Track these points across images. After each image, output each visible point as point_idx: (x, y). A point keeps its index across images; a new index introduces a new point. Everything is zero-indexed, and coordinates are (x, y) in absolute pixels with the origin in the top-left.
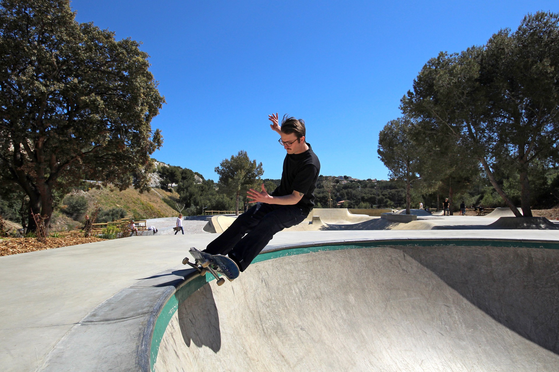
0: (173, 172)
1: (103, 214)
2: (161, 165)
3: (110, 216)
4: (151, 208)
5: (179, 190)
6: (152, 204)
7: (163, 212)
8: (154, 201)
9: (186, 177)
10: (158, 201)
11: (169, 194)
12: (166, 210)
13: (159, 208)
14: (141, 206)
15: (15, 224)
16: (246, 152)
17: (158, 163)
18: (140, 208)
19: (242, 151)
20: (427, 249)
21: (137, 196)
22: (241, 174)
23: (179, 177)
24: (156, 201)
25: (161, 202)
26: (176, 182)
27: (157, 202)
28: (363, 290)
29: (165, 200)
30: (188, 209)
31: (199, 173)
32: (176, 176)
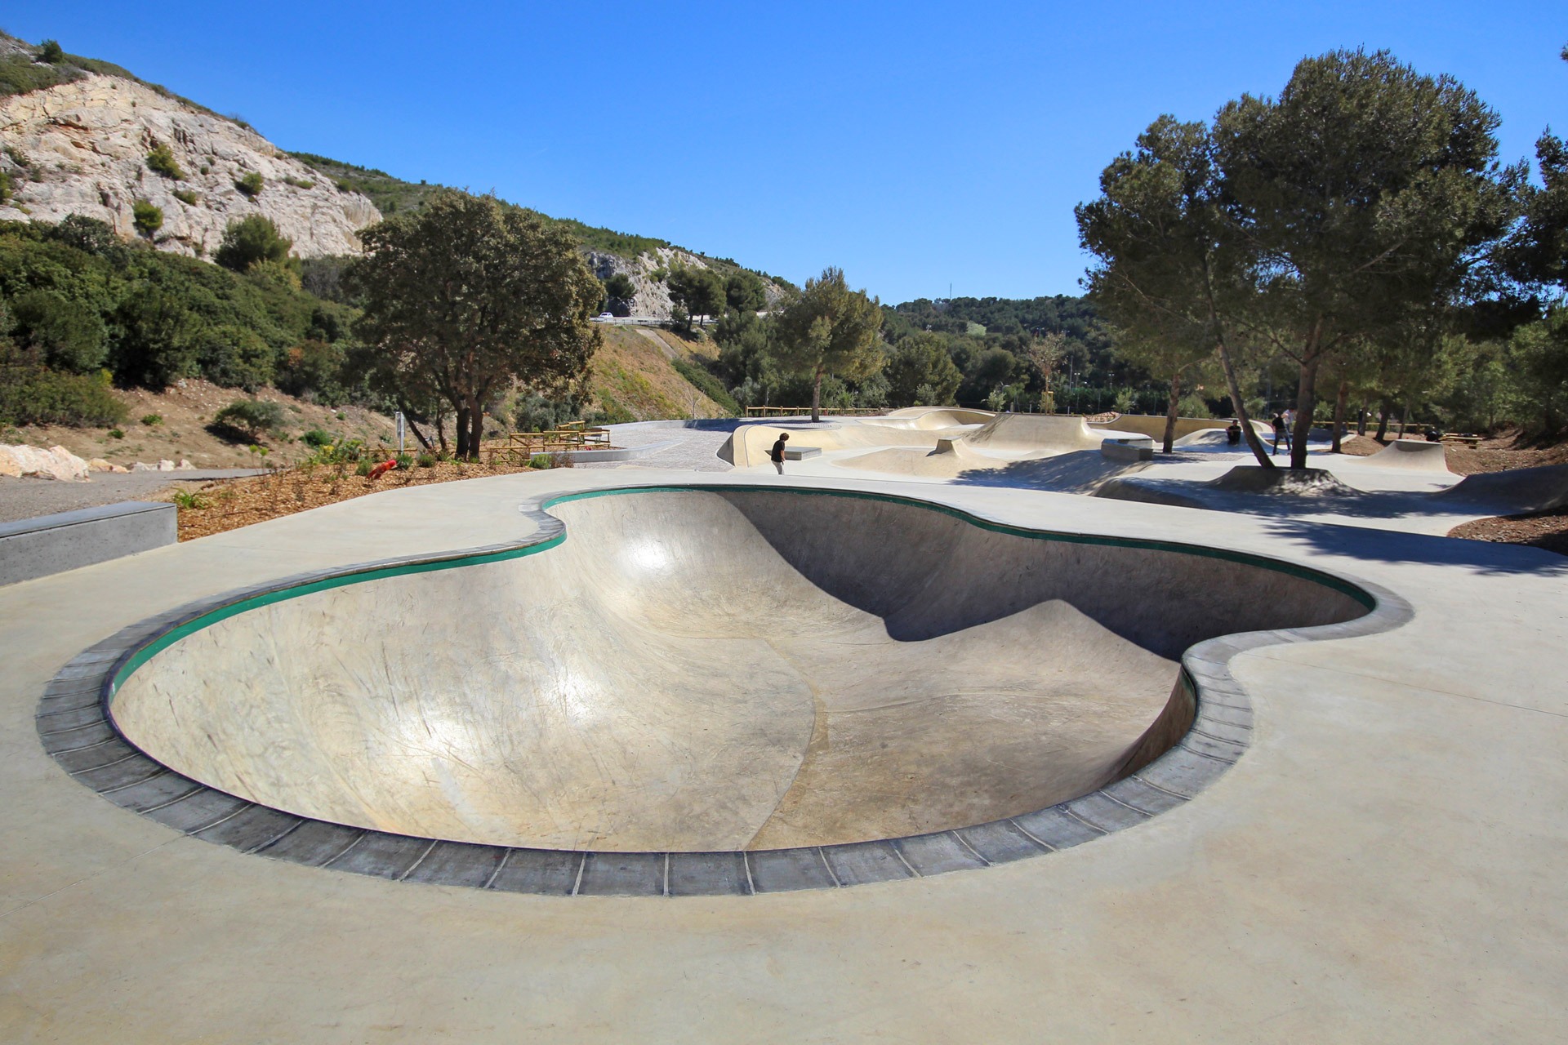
0: (705, 284)
1: (538, 404)
2: (680, 257)
3: (552, 410)
4: (642, 387)
5: (719, 336)
6: (645, 376)
7: (671, 397)
8: (651, 370)
9: (740, 297)
10: (660, 370)
11: (693, 346)
12: (680, 392)
13: (663, 385)
14: (619, 381)
15: (385, 418)
16: (841, 272)
17: (671, 254)
18: (617, 387)
19: (831, 270)
20: (805, 497)
21: (611, 356)
22: (822, 325)
23: (720, 297)
24: (656, 369)
25: (669, 371)
26: (714, 313)
27: (656, 371)
28: (730, 525)
29: (679, 367)
30: (737, 388)
31: (785, 279)
32: (712, 296)
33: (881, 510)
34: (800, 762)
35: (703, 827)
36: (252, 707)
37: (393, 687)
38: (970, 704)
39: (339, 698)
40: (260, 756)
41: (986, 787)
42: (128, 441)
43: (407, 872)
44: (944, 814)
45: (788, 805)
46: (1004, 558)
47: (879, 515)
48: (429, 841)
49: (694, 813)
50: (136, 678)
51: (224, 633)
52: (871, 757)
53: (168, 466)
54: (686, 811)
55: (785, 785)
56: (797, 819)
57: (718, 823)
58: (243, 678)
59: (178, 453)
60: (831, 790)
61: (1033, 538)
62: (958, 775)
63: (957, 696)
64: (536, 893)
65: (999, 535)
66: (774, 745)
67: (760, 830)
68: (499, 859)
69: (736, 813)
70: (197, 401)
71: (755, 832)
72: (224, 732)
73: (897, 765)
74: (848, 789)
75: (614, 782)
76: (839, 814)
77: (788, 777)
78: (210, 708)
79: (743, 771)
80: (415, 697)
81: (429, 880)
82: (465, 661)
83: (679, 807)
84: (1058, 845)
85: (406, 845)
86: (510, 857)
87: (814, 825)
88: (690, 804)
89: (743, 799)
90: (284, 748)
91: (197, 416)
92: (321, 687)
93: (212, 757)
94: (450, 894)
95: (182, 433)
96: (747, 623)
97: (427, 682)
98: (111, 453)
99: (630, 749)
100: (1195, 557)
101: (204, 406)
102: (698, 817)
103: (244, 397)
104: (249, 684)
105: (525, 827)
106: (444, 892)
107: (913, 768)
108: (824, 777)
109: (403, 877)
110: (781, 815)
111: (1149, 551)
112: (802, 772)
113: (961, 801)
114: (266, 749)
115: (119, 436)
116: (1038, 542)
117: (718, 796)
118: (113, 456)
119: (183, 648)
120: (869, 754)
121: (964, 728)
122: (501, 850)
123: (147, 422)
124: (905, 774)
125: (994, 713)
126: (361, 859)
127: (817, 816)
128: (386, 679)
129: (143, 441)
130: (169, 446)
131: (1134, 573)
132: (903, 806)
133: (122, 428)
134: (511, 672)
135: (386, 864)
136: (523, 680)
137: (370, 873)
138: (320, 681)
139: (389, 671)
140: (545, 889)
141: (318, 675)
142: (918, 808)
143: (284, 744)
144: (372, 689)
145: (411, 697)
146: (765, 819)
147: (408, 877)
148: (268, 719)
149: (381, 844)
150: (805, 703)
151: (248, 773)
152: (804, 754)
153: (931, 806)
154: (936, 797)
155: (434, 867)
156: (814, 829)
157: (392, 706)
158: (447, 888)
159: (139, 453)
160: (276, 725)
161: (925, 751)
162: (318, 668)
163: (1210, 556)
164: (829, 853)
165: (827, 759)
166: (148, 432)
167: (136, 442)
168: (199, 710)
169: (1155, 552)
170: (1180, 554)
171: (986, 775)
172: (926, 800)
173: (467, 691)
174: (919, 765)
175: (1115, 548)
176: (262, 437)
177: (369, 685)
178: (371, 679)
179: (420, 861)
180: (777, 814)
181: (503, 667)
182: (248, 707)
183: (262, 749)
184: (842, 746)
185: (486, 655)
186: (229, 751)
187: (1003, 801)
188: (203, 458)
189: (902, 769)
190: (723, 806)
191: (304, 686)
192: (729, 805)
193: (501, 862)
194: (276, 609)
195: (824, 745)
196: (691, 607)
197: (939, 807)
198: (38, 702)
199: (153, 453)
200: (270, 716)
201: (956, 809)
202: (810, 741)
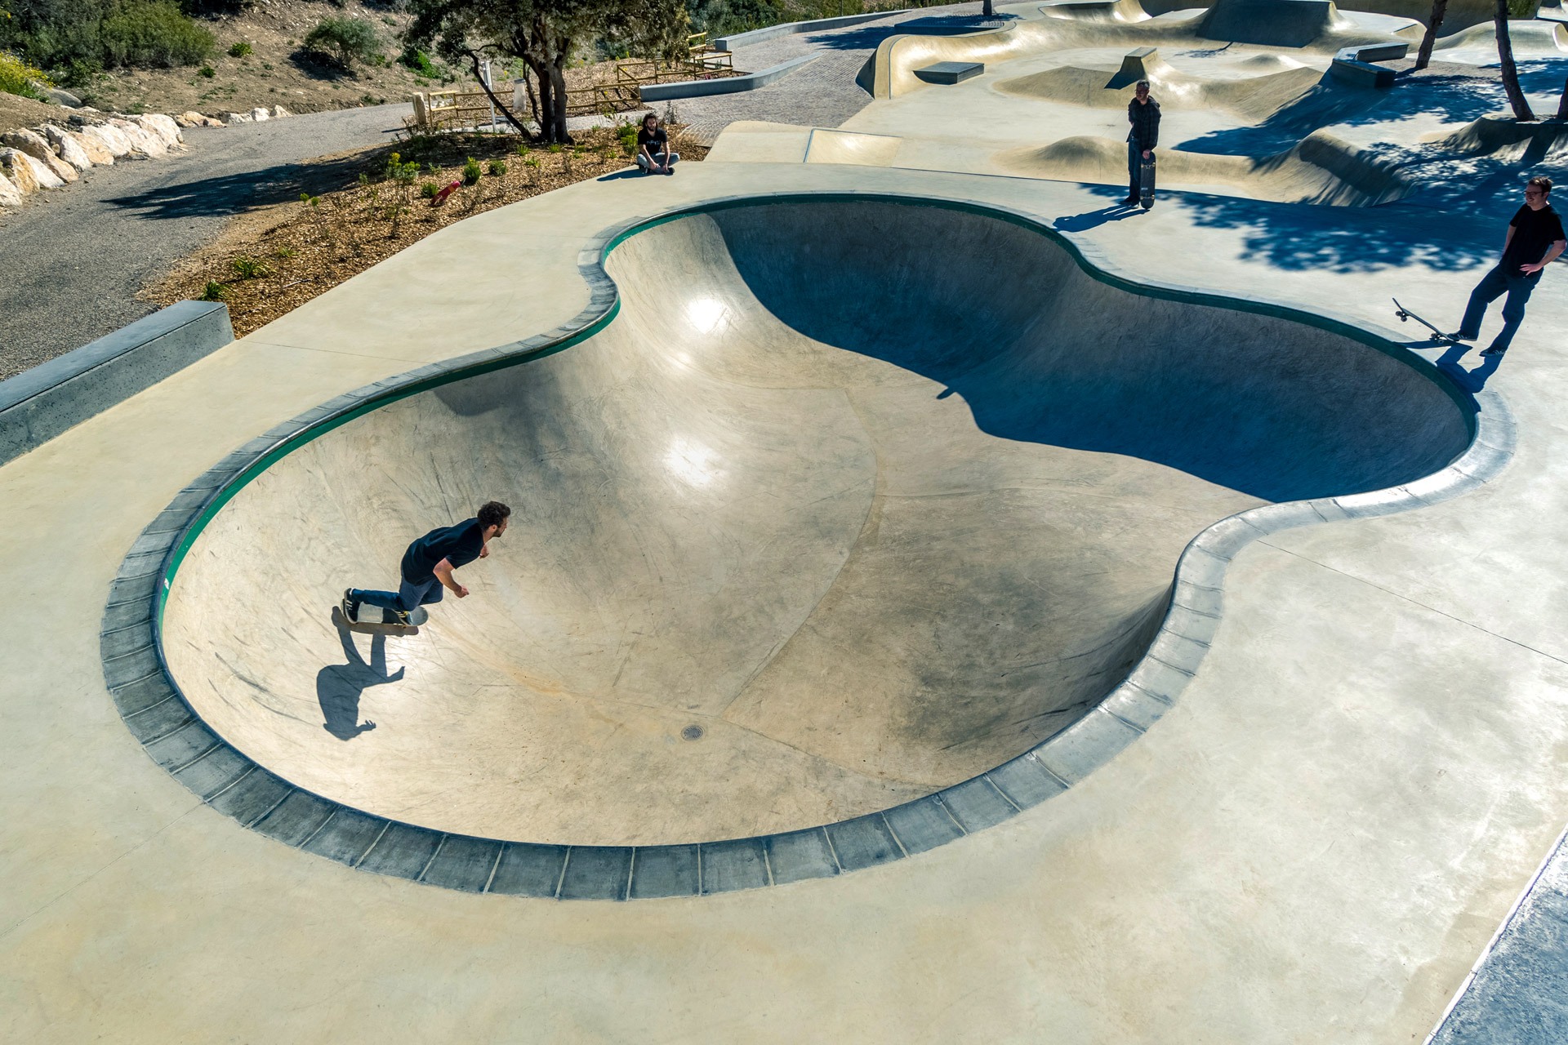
33: (991, 228)
34: (844, 560)
35: (738, 633)
36: (310, 539)
37: (445, 496)
38: (1026, 503)
39: (394, 514)
40: (323, 584)
41: (1014, 610)
42: (220, 80)
43: (362, 858)
44: (967, 636)
45: (823, 612)
46: (1106, 315)
47: (989, 233)
48: (385, 821)
49: (733, 616)
50: (192, 556)
51: (272, 479)
52: (914, 560)
53: (263, 114)
54: (725, 614)
55: (824, 587)
56: (828, 629)
57: (753, 629)
58: (298, 515)
59: (272, 91)
60: (867, 596)
61: (1140, 294)
62: (992, 592)
63: (1017, 490)
64: (456, 888)
65: (1105, 286)
66: (824, 537)
67: (790, 639)
68: (435, 845)
69: (771, 619)
70: (283, 20)
71: (785, 641)
72: (287, 570)
73: (937, 573)
74: (884, 597)
75: (661, 579)
76: (869, 626)
77: (830, 578)
78: (270, 552)
79: (788, 568)
80: (468, 502)
81: (377, 869)
82: (515, 462)
83: (719, 609)
84: (913, 849)
85: (366, 825)
86: (444, 845)
87: (842, 637)
88: (730, 606)
89: (781, 602)
90: (346, 572)
91: (286, 40)
92: (375, 506)
93: (278, 597)
94: (390, 887)
95: (274, 64)
96: (832, 365)
97: (479, 487)
98: (204, 97)
99: (681, 543)
100: (1318, 331)
101: (292, 27)
102: (735, 621)
103: (332, 13)
104: (305, 519)
105: (575, 627)
106: (386, 883)
107: (950, 579)
108: (864, 580)
109: (358, 864)
110: (814, 623)
111: (1269, 319)
112: (845, 571)
113: (987, 622)
114: (328, 576)
115: (208, 74)
116: (1146, 299)
117: (758, 598)
118: (206, 100)
119: (234, 507)
120: (912, 555)
121: (1012, 533)
122: (438, 835)
123: (236, 52)
124: (941, 584)
125: (1049, 517)
126: (331, 840)
127: (848, 626)
128: (438, 488)
129: (235, 78)
130: (262, 82)
131: (1247, 343)
132: (931, 622)
133: (210, 63)
134: (561, 469)
135: (348, 846)
136: (574, 476)
137: (335, 858)
138: (374, 500)
139: (440, 480)
140: (463, 885)
141: (370, 495)
142: (945, 625)
143: (345, 568)
144: (425, 500)
145: (464, 503)
146: (798, 626)
147: (362, 864)
148: (327, 547)
149: (348, 822)
150: (866, 481)
151: (312, 603)
152: (851, 550)
153: (956, 625)
154: (964, 615)
155: (384, 852)
156: (842, 641)
157: (446, 514)
158: (389, 879)
159: (233, 95)
160: (336, 551)
161: (967, 559)
162: (370, 488)
163: (1336, 332)
164: (705, 852)
165: (871, 558)
166: (239, 65)
167: (228, 80)
168: (259, 557)
169: (1276, 320)
170: (1303, 325)
171: (1018, 595)
172: (955, 618)
173: (519, 492)
174: (957, 576)
175: (1231, 311)
176: (356, 65)
177: (422, 497)
178: (424, 490)
179: (374, 844)
180: (811, 622)
181: (553, 464)
182: (306, 540)
183: (325, 578)
184: (889, 542)
185: (535, 455)
186: (293, 587)
187: (1025, 629)
188: (299, 96)
189: (940, 579)
190: (760, 610)
191: (359, 509)
192: (767, 609)
193: (436, 850)
194: (320, 442)
195: (872, 540)
196: (775, 343)
197: (965, 626)
198: (103, 613)
199: (247, 94)
200: (329, 544)
201: (980, 631)
202: (861, 533)
